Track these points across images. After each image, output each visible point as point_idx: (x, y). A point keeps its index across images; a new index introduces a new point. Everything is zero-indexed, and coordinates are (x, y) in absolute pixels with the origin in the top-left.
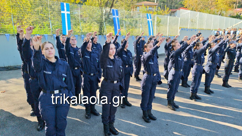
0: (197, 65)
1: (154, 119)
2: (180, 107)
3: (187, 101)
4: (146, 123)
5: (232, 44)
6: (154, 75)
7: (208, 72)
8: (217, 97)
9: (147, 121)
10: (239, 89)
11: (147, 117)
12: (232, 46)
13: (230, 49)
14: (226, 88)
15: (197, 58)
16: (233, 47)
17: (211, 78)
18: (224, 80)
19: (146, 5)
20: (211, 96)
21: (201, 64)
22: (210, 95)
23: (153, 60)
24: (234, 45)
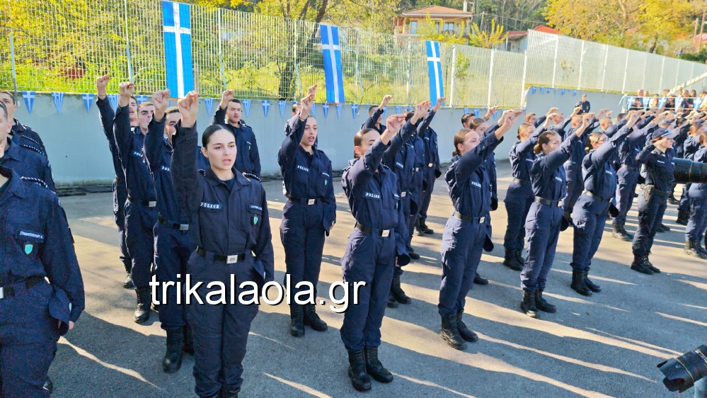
0: (541, 201)
1: (384, 378)
2: (480, 336)
3: (508, 318)
4: (356, 391)
5: (661, 138)
6: (383, 236)
7: (580, 226)
8: (608, 306)
9: (360, 387)
10: (682, 281)
11: (359, 372)
12: (661, 145)
13: (655, 155)
14: (643, 276)
15: (541, 179)
16: (664, 147)
17: (590, 243)
18: (636, 248)
19: (438, 17)
20: (589, 302)
21: (553, 198)
22: (588, 298)
23: (380, 185)
24: (666, 142)
